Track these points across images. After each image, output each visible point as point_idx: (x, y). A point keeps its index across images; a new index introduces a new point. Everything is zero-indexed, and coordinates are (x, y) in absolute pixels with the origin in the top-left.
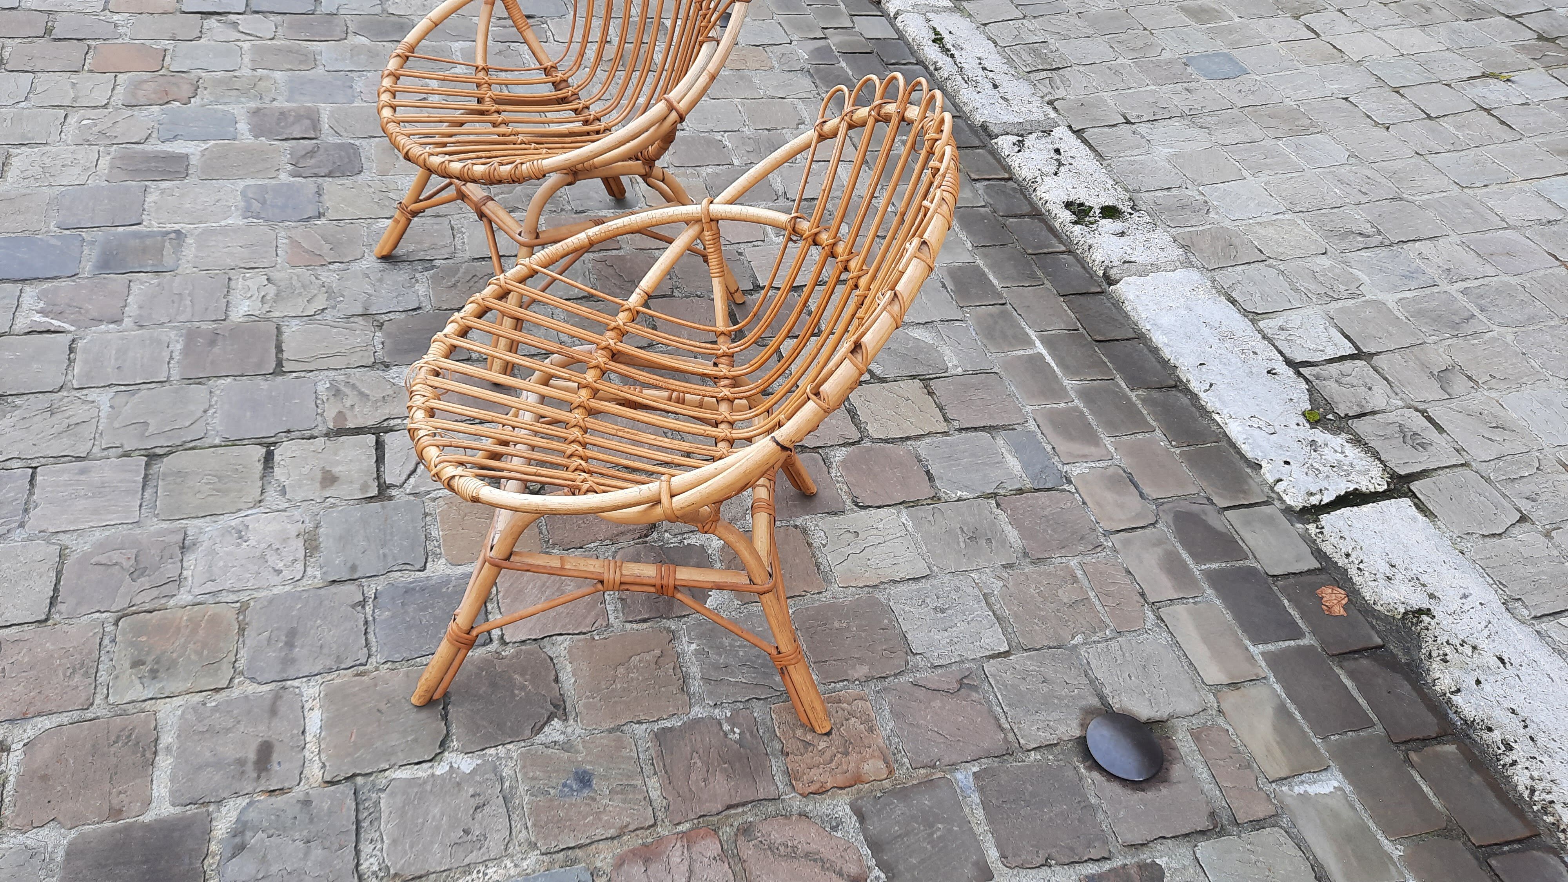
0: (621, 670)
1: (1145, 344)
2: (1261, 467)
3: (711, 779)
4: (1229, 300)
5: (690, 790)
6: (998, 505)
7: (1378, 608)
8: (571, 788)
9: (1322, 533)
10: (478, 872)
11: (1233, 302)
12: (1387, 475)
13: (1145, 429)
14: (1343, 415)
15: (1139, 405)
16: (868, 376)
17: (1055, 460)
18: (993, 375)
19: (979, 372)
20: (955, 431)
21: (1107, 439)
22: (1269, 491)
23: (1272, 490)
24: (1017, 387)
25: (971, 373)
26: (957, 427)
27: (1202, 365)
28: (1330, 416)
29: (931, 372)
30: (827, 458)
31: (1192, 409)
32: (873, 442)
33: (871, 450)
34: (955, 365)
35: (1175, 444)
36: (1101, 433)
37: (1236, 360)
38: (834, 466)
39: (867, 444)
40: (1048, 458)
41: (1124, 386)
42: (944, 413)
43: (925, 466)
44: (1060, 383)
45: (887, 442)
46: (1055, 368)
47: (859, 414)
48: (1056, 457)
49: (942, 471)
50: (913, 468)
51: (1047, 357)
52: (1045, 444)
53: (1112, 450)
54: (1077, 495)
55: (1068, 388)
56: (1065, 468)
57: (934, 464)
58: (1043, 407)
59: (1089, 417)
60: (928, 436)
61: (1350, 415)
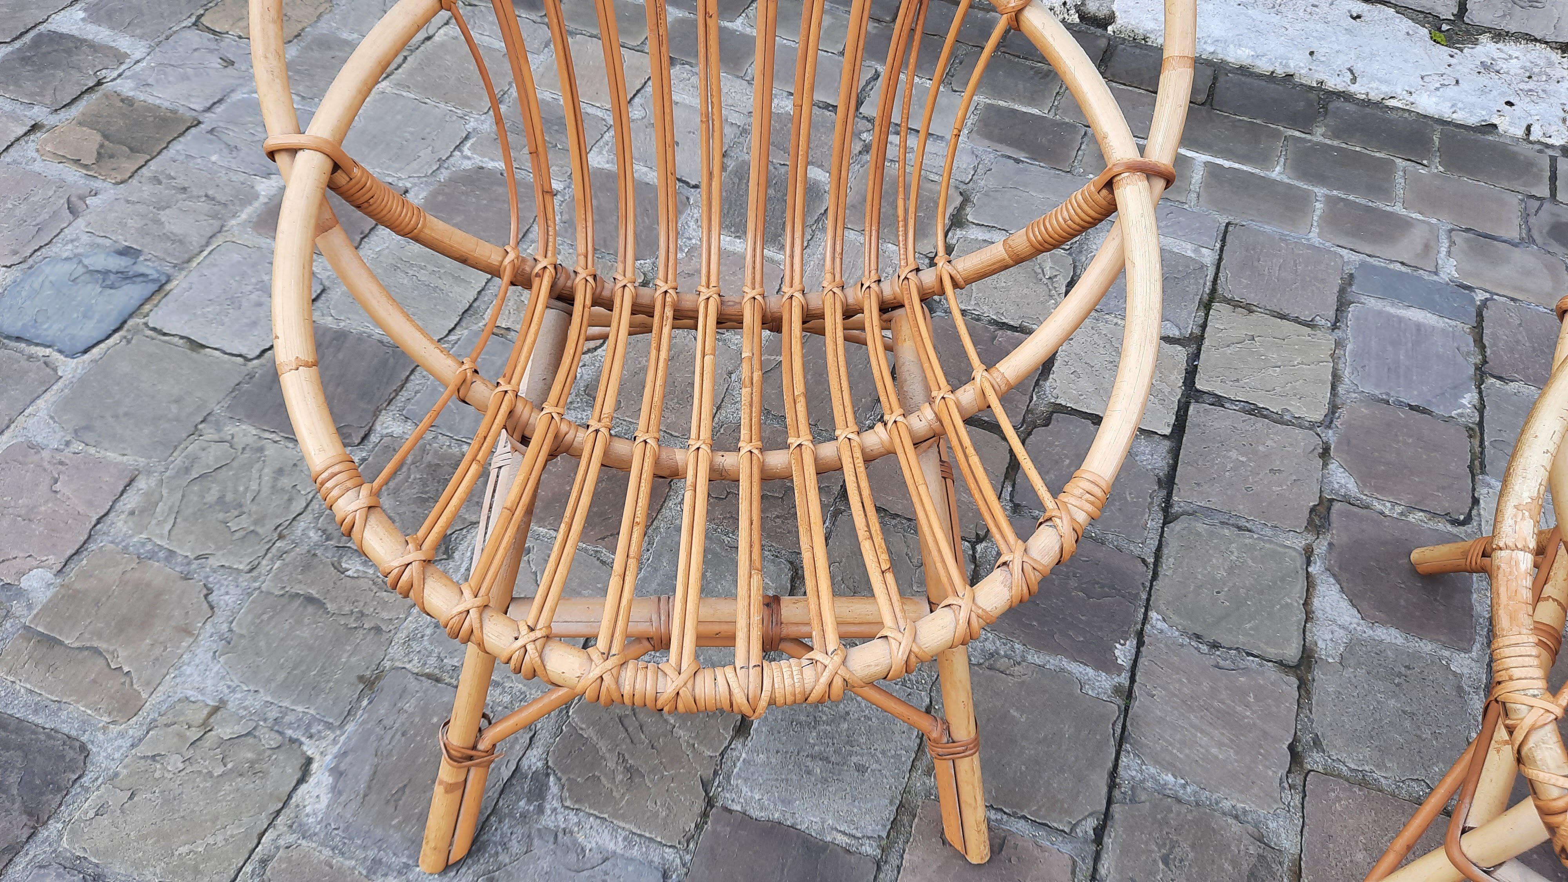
1: (1230, 72)
2: (1495, 126)
6: (1500, 378)
12: (1559, 51)
13: (1387, 167)
14: (1452, 18)
15: (1344, 146)
16: (1179, 348)
17: (1426, 276)
18: (1230, 228)
19: (1220, 237)
20: (1336, 331)
21: (1398, 209)
22: (1531, 145)
23: (1531, 142)
24: (1268, 224)
25: (1218, 246)
26: (1329, 325)
27: (1312, 53)
28: (1445, 27)
29: (1202, 281)
30: (1344, 496)
31: (1368, 110)
32: (1329, 427)
33: (1346, 441)
34: (1195, 251)
35: (1425, 162)
36: (1381, 206)
37: (1320, 27)
38: (1369, 500)
39: (1330, 436)
40: (1419, 278)
41: (1303, 135)
42: (1297, 320)
43: (1400, 404)
44: (1274, 182)
45: (1334, 413)
46: (1244, 168)
47: (1261, 406)
48: (1421, 272)
49: (1415, 393)
50: (1401, 418)
51: (1219, 161)
52: (1392, 266)
53: (1420, 217)
54: (1495, 297)
55: (1287, 180)
56: (1444, 277)
57: (1398, 392)
58: (1315, 224)
59: (1351, 198)
60: (1337, 364)
61: (1455, 12)
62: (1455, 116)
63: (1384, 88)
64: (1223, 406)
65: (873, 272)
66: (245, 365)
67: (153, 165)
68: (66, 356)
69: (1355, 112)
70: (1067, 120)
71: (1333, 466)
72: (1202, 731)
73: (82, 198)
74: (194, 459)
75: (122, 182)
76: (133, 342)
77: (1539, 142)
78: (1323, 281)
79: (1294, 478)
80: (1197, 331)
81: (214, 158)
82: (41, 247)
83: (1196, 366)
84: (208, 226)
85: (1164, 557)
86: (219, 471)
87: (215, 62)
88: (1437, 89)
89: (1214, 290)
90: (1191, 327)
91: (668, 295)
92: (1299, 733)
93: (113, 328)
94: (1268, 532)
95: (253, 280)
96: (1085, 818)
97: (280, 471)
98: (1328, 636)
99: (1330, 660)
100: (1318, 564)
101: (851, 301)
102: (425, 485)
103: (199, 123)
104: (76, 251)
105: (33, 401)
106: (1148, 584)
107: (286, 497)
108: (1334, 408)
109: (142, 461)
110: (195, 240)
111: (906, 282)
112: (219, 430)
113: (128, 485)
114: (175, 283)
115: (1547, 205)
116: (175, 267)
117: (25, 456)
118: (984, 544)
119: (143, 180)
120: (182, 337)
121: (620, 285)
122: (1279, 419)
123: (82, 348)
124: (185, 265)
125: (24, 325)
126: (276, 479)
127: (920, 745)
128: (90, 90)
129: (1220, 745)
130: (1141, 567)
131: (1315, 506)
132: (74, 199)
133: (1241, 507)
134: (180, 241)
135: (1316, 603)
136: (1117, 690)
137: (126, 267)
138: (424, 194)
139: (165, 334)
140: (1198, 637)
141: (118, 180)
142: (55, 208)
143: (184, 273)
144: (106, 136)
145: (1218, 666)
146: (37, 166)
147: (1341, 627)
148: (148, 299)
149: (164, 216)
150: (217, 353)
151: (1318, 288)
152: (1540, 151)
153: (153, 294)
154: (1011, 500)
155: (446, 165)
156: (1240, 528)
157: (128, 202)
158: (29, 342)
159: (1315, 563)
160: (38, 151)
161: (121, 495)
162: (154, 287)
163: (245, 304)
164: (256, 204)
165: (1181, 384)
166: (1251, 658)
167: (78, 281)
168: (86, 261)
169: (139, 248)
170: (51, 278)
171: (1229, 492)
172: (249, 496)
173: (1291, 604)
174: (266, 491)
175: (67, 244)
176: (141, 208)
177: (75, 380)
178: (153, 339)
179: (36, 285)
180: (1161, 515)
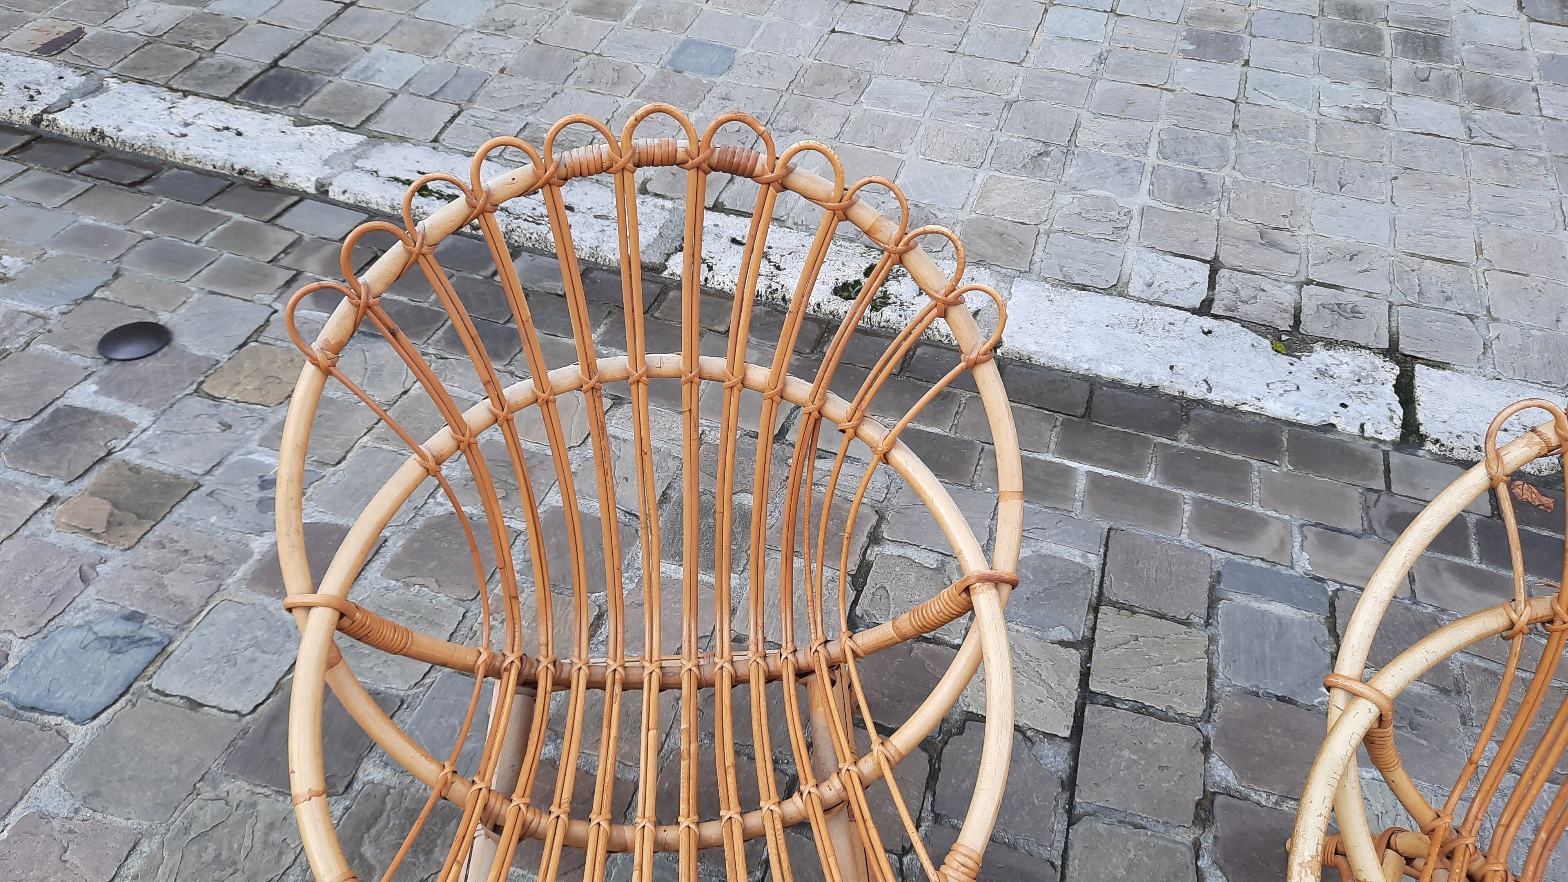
1: (1104, 385)
2: (1334, 425)
4: (1078, 289)
7: (1546, 473)
9: (1443, 445)
11: (1084, 288)
12: (1382, 356)
13: (1243, 469)
14: (1289, 329)
15: (1206, 450)
16: (1073, 651)
17: (1283, 570)
18: (1112, 534)
19: (1103, 542)
20: (1209, 627)
21: (1256, 508)
22: (1366, 441)
23: (1366, 439)
24: (1143, 527)
25: (1102, 551)
26: (1202, 622)
27: (1172, 367)
28: (1284, 337)
29: (1089, 586)
30: (1225, 789)
31: (1224, 416)
32: (1208, 721)
33: (1223, 733)
34: (1083, 556)
35: (1276, 462)
36: (1241, 505)
37: (1177, 343)
38: (1247, 791)
39: (1209, 730)
40: (1278, 573)
41: (1170, 442)
42: (1174, 619)
43: (1269, 695)
44: (1148, 487)
45: (1211, 707)
46: (1121, 475)
47: (1148, 704)
48: (1279, 567)
49: (1281, 684)
50: (1270, 710)
51: (1099, 470)
52: (1253, 563)
53: (1275, 514)
54: (1345, 587)
55: (1159, 486)
56: (1299, 571)
57: (1266, 684)
58: (1185, 525)
59: (1214, 499)
60: (1212, 659)
61: (1292, 324)
62: (1299, 418)
63: (1236, 396)
64: (1115, 706)
65: (789, 644)
66: (239, 721)
67: (158, 530)
68: (77, 723)
69: (1213, 418)
70: (966, 438)
71: (1214, 759)
73: (93, 566)
74: (193, 818)
75: (129, 549)
76: (138, 704)
77: (1373, 438)
78: (1195, 580)
79: (1180, 773)
80: (1088, 634)
81: (213, 520)
82: (55, 617)
83: (1089, 668)
84: (206, 587)
85: (1070, 859)
86: (215, 829)
87: (214, 427)
88: (1281, 395)
89: (1101, 593)
90: (1082, 631)
91: (617, 673)
93: (119, 693)
94: (1161, 828)
95: (248, 637)
97: (271, 826)
100: (1206, 857)
101: (772, 668)
103: (200, 486)
104: (87, 619)
105: (46, 770)
107: (276, 852)
108: (1211, 703)
109: (145, 824)
110: (196, 602)
111: (816, 654)
112: (215, 788)
113: (132, 850)
114: (177, 643)
115: (1384, 498)
116: (176, 628)
117: (37, 827)
118: (909, 857)
119: (149, 545)
120: (182, 698)
121: (576, 668)
122: (1164, 717)
123: (91, 715)
124: (186, 626)
125: (38, 695)
126: (267, 834)
128: (101, 460)
130: (1049, 871)
131: (1200, 800)
132: (85, 568)
133: (1135, 805)
134: (181, 603)
137: (132, 632)
138: (402, 542)
139: (167, 695)
141: (126, 546)
142: (68, 578)
143: (185, 634)
144: (115, 505)
146: (53, 538)
148: (152, 662)
149: (167, 579)
150: (214, 711)
151: (1190, 587)
152: (1375, 447)
153: (156, 657)
154: (932, 810)
155: (421, 513)
156: (1135, 826)
157: (134, 567)
158: (42, 712)
159: (1203, 857)
160: (53, 522)
161: (126, 860)
162: (156, 649)
163: (240, 661)
164: (251, 562)
165: (1076, 686)
167: (87, 648)
168: (96, 629)
169: (144, 612)
170: (64, 647)
171: (1124, 792)
172: (243, 854)
174: (258, 846)
175: (78, 612)
176: (146, 573)
177: (84, 747)
178: (156, 701)
179: (50, 655)
180: (1065, 817)
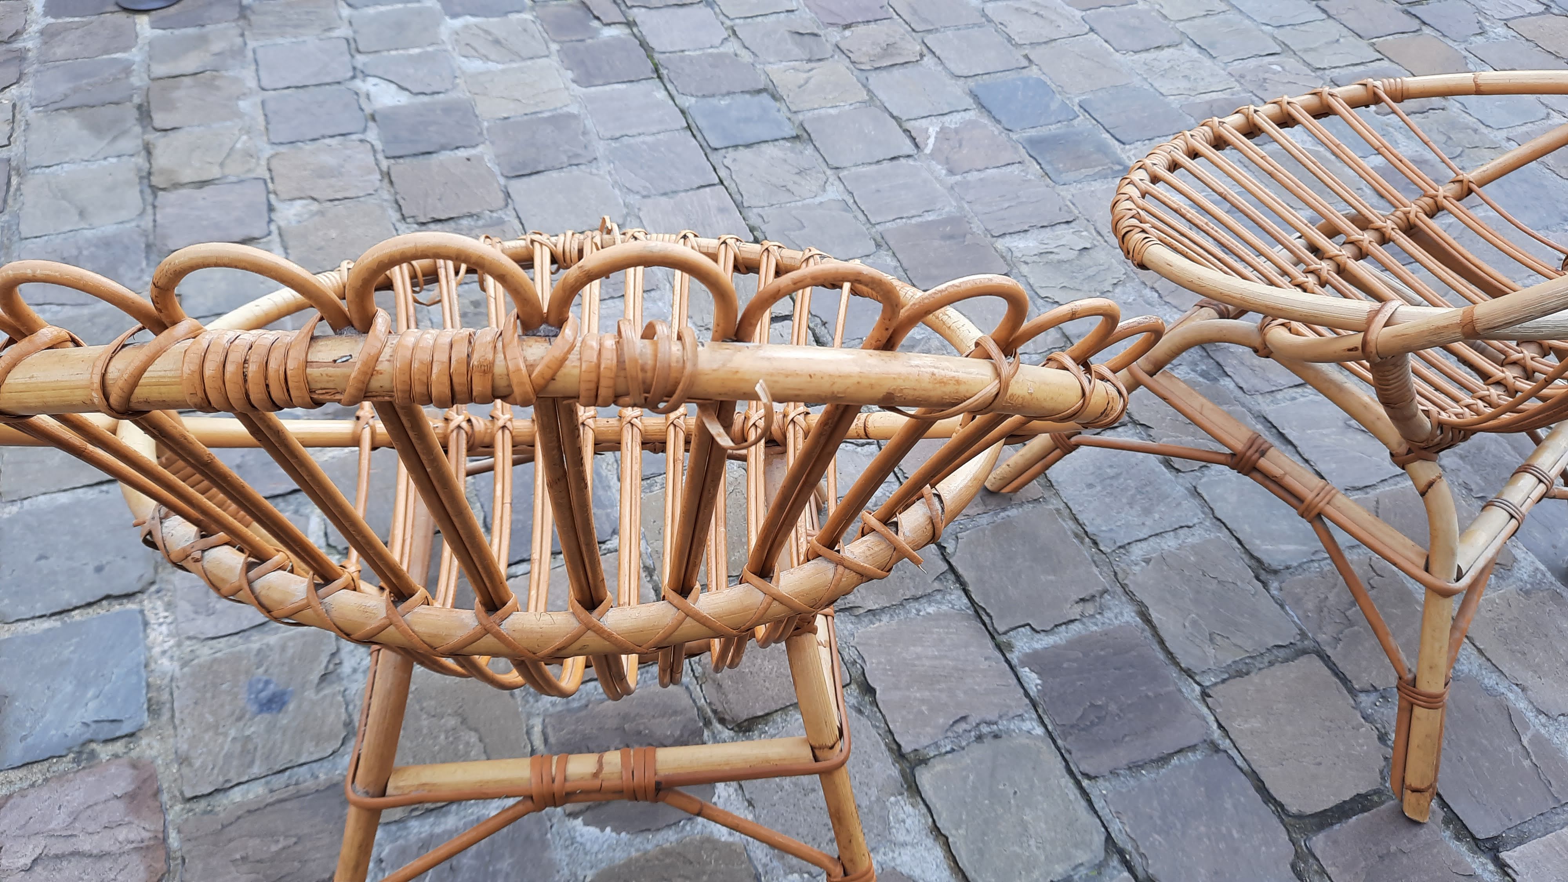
0: (452, 722)
3: (245, 868)
5: (230, 841)
8: (262, 691)
10: (166, 617)
72: (936, 658)
85: (1079, 796)
92: (875, 709)
96: (956, 548)
98: (909, 822)
99: (892, 799)
102: (1494, 456)
106: (1067, 756)
127: (1076, 520)
129: (919, 657)
130: (1085, 767)
135: (939, 852)
136: (1010, 646)
140: (996, 736)
145: (964, 718)
147: (904, 844)
166: (948, 748)
173: (957, 830)
180: (1120, 844)
